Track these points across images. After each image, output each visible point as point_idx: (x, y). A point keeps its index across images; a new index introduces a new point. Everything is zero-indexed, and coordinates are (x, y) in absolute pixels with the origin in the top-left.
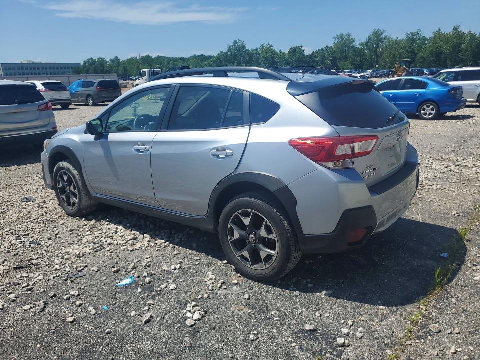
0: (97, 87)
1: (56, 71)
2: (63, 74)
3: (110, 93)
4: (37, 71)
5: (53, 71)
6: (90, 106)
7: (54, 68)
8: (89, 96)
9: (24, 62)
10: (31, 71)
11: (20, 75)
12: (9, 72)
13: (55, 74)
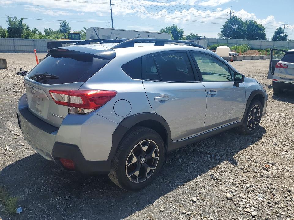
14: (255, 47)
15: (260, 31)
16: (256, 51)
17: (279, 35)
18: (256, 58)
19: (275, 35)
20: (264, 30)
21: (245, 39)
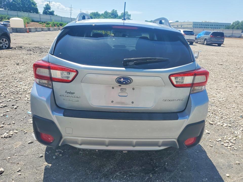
0: (211, 35)
1: (217, 27)
2: (219, 28)
3: (217, 39)
4: (208, 26)
5: (215, 27)
6: (205, 45)
7: (216, 25)
8: (206, 39)
9: (203, 22)
10: (205, 26)
11: (199, 28)
12: (195, 26)
13: (216, 28)
14: (35, 19)
15: (33, 6)
16: (38, 23)
17: (48, 10)
18: (45, 30)
19: (45, 10)
20: (36, 5)
21: (21, 11)
